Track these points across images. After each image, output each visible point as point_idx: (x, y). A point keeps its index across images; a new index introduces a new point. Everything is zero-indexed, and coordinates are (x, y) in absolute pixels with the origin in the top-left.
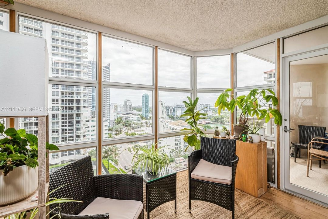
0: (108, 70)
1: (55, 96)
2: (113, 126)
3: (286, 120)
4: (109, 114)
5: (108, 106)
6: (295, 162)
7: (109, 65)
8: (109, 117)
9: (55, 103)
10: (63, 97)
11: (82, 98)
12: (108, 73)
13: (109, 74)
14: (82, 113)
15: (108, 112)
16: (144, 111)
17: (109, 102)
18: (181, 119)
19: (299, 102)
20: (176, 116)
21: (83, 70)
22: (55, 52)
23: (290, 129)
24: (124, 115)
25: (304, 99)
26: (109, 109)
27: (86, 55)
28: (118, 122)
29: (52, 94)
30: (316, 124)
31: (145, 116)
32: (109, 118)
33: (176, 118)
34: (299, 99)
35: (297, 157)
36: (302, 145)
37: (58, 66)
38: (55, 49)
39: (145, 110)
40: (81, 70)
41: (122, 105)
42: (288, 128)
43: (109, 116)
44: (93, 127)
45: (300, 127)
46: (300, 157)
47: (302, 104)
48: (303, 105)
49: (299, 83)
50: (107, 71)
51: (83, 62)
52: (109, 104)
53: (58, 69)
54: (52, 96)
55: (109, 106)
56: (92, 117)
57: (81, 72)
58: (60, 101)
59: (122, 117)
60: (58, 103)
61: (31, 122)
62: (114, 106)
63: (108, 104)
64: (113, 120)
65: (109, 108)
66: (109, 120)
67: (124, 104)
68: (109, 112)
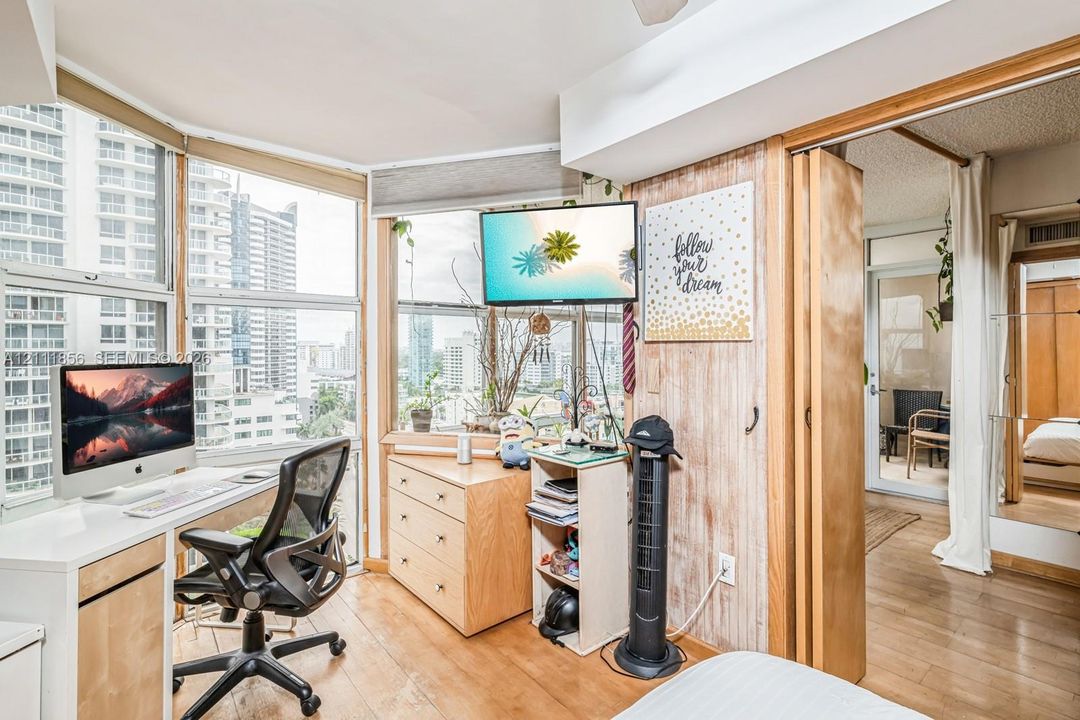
0: (290, 225)
1: (111, 315)
2: (308, 420)
3: (873, 375)
4: (295, 377)
5: (291, 351)
6: (888, 460)
7: (294, 207)
8: (294, 387)
9: (111, 341)
10: (142, 319)
11: (211, 323)
12: (289, 236)
13: (294, 238)
14: (213, 376)
15: (289, 370)
16: (417, 368)
17: (295, 337)
18: (539, 392)
19: (895, 340)
20: (525, 381)
21: (214, 227)
22: (110, 161)
23: (880, 390)
24: (345, 379)
25: (905, 335)
26: (294, 361)
27: (226, 176)
28: (328, 407)
29: (102, 310)
30: (927, 387)
31: (421, 384)
32: (295, 390)
33: (525, 389)
34: (894, 335)
35: (891, 455)
36: (900, 427)
37: (124, 213)
38: (110, 152)
39: (420, 364)
40: (208, 226)
41: (337, 347)
42: (877, 389)
43: (295, 384)
44: (244, 422)
45: (897, 393)
46: (896, 455)
47: (900, 346)
48: (904, 347)
49: (896, 299)
50: (287, 228)
51: (215, 200)
52: (295, 344)
53: (123, 222)
54: (102, 315)
55: (295, 351)
56: (238, 390)
57: (208, 234)
58: (130, 334)
59: (338, 389)
60: (124, 342)
61: (22, 408)
62: (308, 349)
63: (290, 344)
64: (309, 397)
65: (295, 357)
66: (295, 397)
67: (344, 343)
68: (295, 370)
